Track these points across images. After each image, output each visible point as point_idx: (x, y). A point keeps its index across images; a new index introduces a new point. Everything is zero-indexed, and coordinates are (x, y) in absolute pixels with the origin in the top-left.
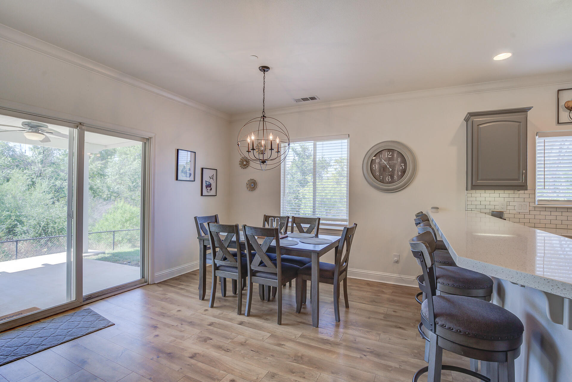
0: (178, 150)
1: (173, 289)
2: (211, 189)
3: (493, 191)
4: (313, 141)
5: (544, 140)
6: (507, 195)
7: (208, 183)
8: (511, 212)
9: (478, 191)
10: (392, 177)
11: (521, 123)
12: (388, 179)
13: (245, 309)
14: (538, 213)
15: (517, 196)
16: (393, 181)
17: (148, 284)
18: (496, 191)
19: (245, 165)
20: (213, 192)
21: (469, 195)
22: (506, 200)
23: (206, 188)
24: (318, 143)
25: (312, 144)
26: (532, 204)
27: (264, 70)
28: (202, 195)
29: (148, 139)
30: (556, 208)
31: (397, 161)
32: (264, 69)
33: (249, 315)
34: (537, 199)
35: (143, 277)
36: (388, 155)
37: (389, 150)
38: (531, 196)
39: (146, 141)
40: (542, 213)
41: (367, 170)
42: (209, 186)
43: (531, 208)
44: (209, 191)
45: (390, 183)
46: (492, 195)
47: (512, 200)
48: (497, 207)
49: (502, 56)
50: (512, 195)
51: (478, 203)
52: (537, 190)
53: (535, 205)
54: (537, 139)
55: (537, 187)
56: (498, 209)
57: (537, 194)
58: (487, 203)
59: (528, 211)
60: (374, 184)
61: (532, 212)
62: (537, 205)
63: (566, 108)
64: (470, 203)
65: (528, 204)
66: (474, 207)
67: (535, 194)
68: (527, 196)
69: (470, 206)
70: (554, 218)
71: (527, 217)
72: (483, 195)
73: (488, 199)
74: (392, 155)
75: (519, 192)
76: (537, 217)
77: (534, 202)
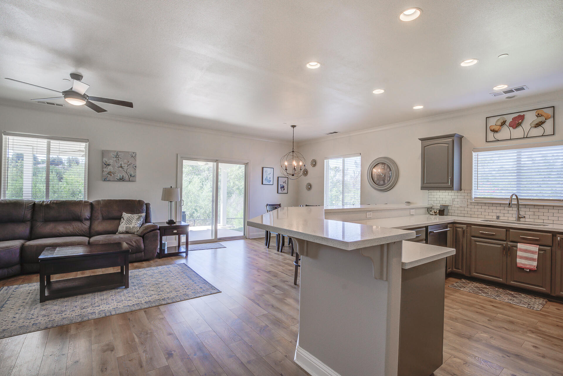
0: (263, 168)
1: (256, 241)
2: (284, 189)
3: (444, 191)
4: (342, 158)
5: (478, 154)
6: (453, 194)
7: (282, 186)
8: (456, 206)
9: (435, 191)
10: (384, 181)
11: (450, 145)
12: (382, 182)
13: (280, 250)
14: (473, 207)
15: (459, 194)
16: (384, 184)
17: (247, 239)
18: (447, 191)
19: (306, 174)
20: (285, 191)
21: (430, 194)
22: (453, 197)
23: (281, 189)
24: (345, 159)
25: (342, 160)
26: (469, 201)
28: (278, 193)
29: (247, 164)
30: (485, 203)
31: (387, 170)
32: (294, 126)
33: (281, 252)
34: (473, 196)
35: (244, 235)
36: (382, 166)
37: (383, 163)
38: (469, 195)
39: (246, 164)
40: (476, 207)
41: (370, 177)
42: (283, 187)
43: (469, 203)
44: (282, 190)
45: (383, 185)
46: (444, 194)
47: (456, 197)
48: (447, 202)
50: (456, 194)
51: (435, 199)
52: (473, 191)
53: (472, 201)
54: (474, 154)
55: (473, 188)
56: (447, 203)
57: (473, 193)
58: (441, 199)
59: (466, 205)
60: (374, 186)
61: (469, 206)
62: (473, 201)
63: (491, 130)
64: (430, 199)
65: (466, 200)
66: (433, 202)
67: (471, 193)
68: (466, 194)
69: (430, 202)
70: (483, 210)
71: (466, 209)
72: (438, 194)
73: (441, 196)
74: (384, 167)
75: (461, 192)
76: (472, 210)
77: (471, 199)
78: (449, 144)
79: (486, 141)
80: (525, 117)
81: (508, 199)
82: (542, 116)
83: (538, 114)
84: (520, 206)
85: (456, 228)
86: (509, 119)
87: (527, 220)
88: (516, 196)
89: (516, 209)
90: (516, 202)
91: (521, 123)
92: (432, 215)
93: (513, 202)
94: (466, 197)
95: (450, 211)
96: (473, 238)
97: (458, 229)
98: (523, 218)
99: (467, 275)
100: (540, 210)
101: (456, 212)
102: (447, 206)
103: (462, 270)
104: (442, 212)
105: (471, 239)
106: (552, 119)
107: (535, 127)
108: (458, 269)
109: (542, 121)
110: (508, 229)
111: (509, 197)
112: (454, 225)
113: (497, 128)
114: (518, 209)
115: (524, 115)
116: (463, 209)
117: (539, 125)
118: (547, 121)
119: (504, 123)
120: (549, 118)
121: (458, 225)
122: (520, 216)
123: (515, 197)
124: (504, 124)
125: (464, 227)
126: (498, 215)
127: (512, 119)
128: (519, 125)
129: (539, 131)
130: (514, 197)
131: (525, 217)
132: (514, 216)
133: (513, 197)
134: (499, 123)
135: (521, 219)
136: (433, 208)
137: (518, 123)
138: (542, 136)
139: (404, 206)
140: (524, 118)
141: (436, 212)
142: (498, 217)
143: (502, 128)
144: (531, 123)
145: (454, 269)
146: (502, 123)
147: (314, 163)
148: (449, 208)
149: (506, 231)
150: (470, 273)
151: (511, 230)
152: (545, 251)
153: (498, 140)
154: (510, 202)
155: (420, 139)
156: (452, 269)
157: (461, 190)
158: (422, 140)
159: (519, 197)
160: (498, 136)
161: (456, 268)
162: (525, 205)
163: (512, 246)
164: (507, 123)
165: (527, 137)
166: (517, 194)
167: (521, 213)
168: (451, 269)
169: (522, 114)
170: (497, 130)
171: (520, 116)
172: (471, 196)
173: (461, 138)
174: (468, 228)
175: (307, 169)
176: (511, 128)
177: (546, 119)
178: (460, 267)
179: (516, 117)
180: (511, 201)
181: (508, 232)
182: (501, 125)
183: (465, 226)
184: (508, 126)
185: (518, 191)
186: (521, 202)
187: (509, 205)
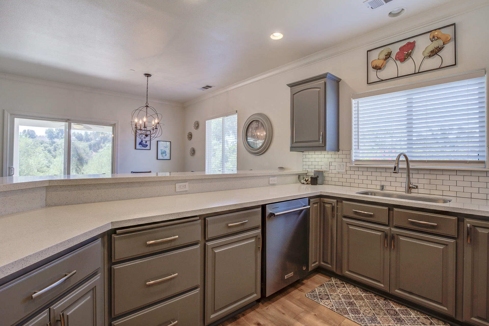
3: (320, 153)
4: (221, 118)
5: (358, 101)
6: (329, 156)
7: (162, 151)
8: (333, 171)
9: (310, 153)
14: (353, 172)
15: (337, 156)
18: (322, 153)
19: (190, 138)
20: (167, 157)
22: (330, 160)
23: (161, 154)
24: (224, 118)
26: (348, 165)
27: (148, 76)
28: (158, 159)
29: (114, 125)
30: (367, 167)
31: (260, 130)
34: (354, 158)
37: (257, 121)
38: (348, 156)
40: (356, 173)
41: (244, 138)
43: (348, 168)
44: (163, 156)
46: (320, 156)
47: (333, 160)
48: (323, 167)
49: (277, 36)
50: (334, 156)
51: (310, 163)
52: (353, 151)
53: (352, 165)
54: (354, 101)
55: (354, 147)
56: (323, 169)
57: (353, 155)
58: (316, 163)
59: (344, 171)
60: (249, 149)
61: (348, 172)
62: (354, 165)
63: (373, 68)
64: (304, 163)
65: (345, 164)
66: (307, 167)
67: (350, 154)
68: (344, 156)
69: (305, 167)
70: (365, 177)
71: (345, 176)
72: (314, 156)
73: (317, 160)
74: (258, 125)
75: (339, 153)
76: (352, 176)
77: (351, 162)
78: (320, 88)
79: (368, 83)
80: (416, 44)
81: (394, 161)
82: (438, 38)
83: (434, 37)
84: (411, 172)
85: (324, 204)
86: (395, 49)
87: (420, 191)
88: (405, 156)
89: (405, 175)
90: (405, 166)
91: (411, 52)
92: (304, 184)
93: (400, 166)
94: (345, 160)
95: (327, 179)
96: (345, 219)
97: (327, 205)
98: (414, 188)
99: (338, 273)
100: (438, 177)
101: (334, 179)
102: (322, 172)
103: (331, 265)
104: (314, 181)
105: (342, 220)
106: (452, 43)
107: (430, 56)
108: (327, 263)
109: (438, 47)
110: (391, 207)
111: (395, 159)
112: (322, 199)
113: (379, 63)
114: (408, 176)
115: (414, 42)
116: (340, 176)
117: (435, 52)
118: (446, 46)
119: (388, 56)
120: (449, 41)
121: (326, 200)
122: (411, 186)
123: (404, 159)
124: (388, 58)
125: (333, 202)
126: (383, 183)
127: (400, 49)
128: (409, 55)
129: (435, 62)
130: (402, 158)
131: (417, 187)
132: (404, 185)
133: (400, 159)
134: (383, 56)
135: (413, 190)
136: (308, 174)
137: (407, 54)
138: (440, 68)
139: (277, 172)
140: (414, 46)
141: (308, 180)
142: (382, 187)
143: (386, 63)
144: (424, 51)
145: (322, 263)
146: (386, 55)
147: (197, 126)
148: (326, 175)
149: (389, 210)
150: (341, 271)
151: (396, 209)
152: (447, 245)
153: (382, 80)
154: (396, 165)
155: (288, 85)
156: (319, 262)
157: (338, 150)
158: (291, 86)
159: (409, 159)
160: (383, 74)
161: (324, 262)
162: (418, 169)
163: (397, 235)
164: (393, 56)
165: (419, 73)
166: (407, 154)
167: (412, 181)
168: (317, 263)
169: (411, 40)
170: (380, 66)
171: (409, 43)
172: (350, 158)
173: (337, 81)
174: (339, 203)
175: (192, 133)
176: (398, 62)
177: (444, 44)
178: (329, 262)
179: (404, 46)
180: (398, 164)
181: (391, 212)
182: (386, 58)
183: (335, 201)
184: (394, 60)
185: (410, 150)
186: (412, 166)
187: (395, 170)
